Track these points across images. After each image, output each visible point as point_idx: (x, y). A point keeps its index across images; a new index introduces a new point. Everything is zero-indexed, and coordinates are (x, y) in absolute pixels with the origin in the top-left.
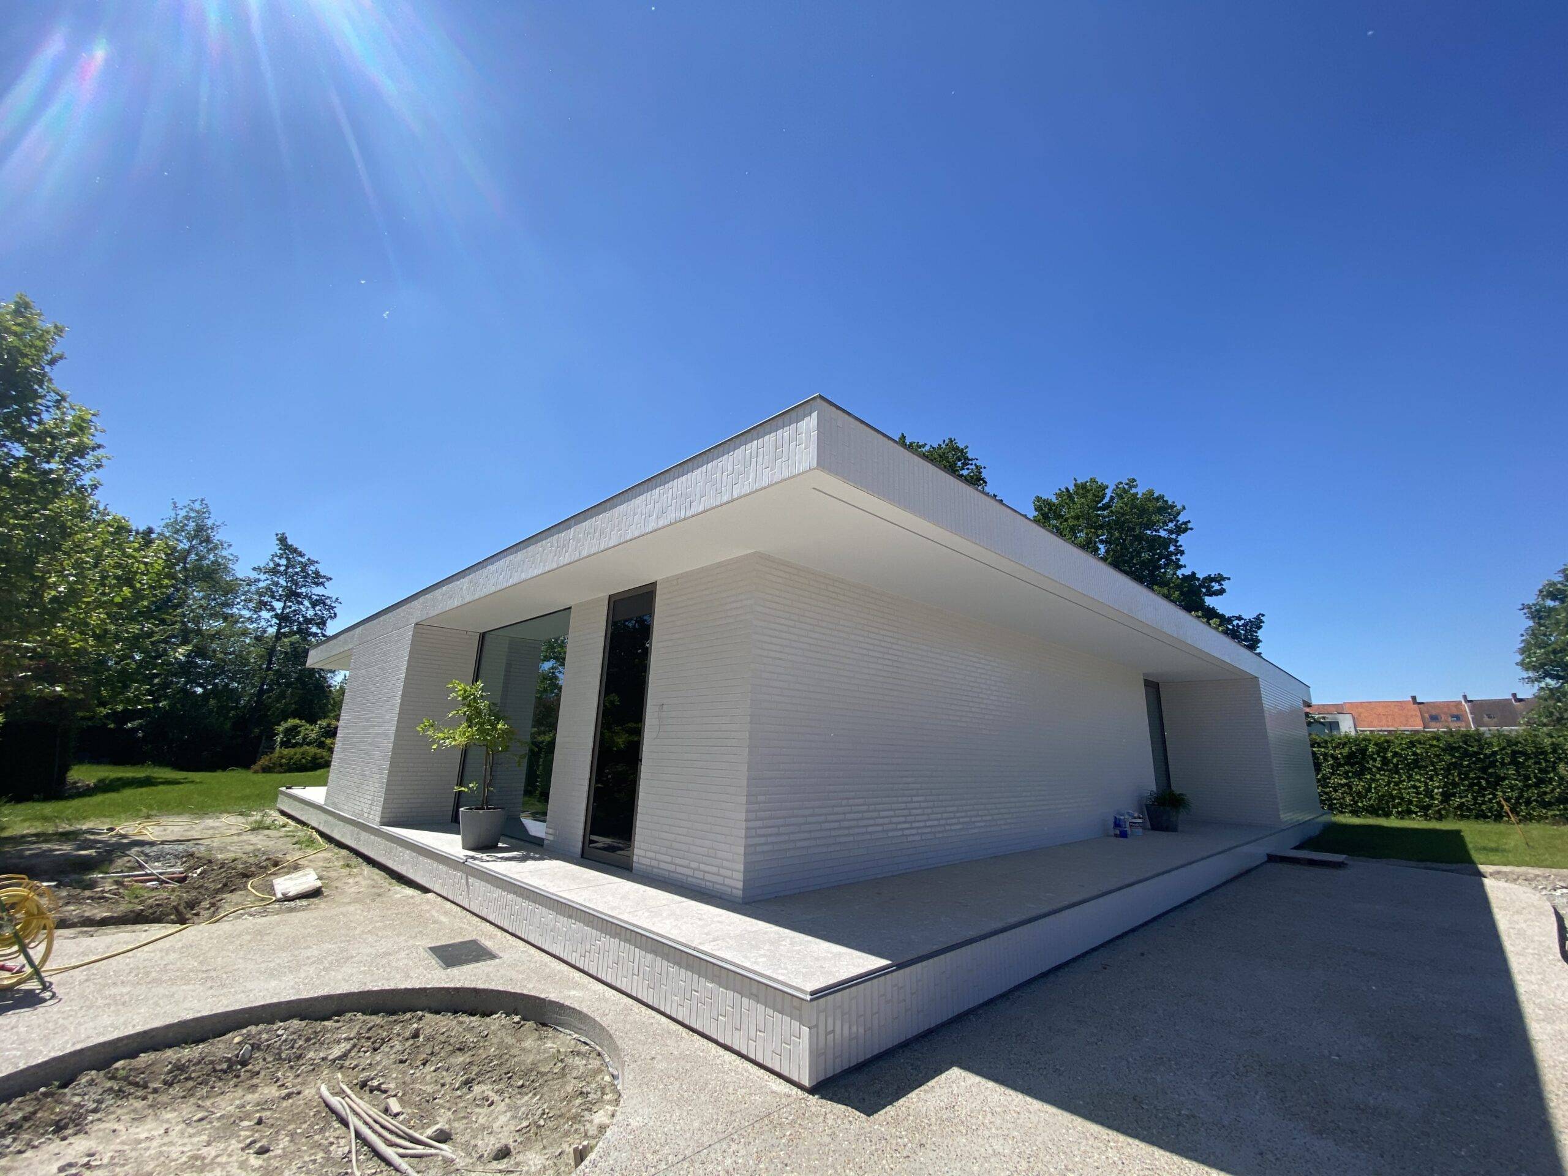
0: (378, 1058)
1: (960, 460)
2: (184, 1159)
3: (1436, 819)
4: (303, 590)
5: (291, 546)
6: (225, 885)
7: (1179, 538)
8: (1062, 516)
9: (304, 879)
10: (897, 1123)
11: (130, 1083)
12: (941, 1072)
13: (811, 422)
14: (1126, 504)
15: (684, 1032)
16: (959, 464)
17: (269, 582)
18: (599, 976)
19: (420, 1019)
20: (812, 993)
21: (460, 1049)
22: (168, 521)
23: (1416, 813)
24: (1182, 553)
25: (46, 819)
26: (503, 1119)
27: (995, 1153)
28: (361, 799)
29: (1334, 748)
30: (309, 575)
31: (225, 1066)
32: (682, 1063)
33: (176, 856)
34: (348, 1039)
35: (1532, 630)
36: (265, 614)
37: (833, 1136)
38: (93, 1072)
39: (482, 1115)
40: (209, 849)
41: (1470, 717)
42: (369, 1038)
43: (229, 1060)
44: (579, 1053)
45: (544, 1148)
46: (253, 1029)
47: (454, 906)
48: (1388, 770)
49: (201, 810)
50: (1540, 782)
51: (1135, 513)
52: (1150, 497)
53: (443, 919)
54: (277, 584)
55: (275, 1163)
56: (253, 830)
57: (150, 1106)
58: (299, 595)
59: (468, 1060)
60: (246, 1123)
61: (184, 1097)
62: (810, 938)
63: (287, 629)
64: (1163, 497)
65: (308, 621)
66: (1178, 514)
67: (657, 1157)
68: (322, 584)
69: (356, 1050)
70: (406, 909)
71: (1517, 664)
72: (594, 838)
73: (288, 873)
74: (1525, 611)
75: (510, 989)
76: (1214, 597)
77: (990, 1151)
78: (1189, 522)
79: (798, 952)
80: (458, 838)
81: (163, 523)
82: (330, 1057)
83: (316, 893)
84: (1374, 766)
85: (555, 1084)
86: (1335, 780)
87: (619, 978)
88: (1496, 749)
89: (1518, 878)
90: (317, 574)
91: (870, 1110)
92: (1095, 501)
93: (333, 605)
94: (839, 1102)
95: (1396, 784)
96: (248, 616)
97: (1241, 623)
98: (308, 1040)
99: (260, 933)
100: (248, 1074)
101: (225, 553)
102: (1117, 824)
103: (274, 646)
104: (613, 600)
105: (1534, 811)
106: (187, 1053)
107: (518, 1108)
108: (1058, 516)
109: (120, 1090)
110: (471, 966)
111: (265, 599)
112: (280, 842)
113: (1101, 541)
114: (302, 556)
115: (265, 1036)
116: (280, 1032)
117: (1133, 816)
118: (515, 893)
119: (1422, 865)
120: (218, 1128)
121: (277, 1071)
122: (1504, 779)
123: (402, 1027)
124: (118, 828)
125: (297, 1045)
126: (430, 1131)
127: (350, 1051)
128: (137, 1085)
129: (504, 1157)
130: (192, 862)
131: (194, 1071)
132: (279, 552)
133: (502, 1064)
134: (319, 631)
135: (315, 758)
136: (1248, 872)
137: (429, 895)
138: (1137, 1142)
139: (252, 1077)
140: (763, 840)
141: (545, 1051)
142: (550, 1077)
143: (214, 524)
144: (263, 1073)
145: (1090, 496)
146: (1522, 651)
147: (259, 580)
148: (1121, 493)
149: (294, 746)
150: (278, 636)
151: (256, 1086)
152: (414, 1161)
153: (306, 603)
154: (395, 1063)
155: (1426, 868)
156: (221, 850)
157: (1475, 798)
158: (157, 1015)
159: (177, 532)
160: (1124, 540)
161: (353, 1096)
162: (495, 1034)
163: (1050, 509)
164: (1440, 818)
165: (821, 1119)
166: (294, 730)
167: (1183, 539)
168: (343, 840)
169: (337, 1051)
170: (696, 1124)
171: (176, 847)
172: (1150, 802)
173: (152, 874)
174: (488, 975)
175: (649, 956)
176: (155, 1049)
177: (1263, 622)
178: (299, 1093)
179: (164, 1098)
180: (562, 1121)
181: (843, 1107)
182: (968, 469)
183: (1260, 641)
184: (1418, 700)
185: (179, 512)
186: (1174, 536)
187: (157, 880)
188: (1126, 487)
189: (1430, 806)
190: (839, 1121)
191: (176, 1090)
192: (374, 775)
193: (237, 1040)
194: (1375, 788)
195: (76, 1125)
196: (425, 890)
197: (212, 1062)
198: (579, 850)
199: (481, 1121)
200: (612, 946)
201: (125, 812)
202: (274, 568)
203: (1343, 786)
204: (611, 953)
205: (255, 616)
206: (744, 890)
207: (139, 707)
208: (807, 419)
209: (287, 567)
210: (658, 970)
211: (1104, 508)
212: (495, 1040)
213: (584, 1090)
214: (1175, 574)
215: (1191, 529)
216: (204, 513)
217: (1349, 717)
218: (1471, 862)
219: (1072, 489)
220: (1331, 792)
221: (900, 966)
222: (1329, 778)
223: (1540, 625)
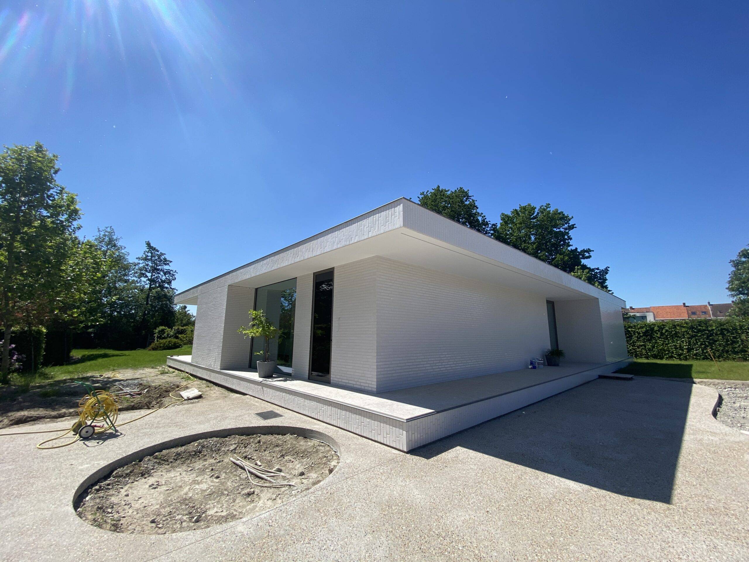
0: (247, 449)
1: (465, 197)
2: (190, 481)
3: (684, 360)
4: (160, 267)
5: (152, 247)
6: (160, 395)
7: (570, 232)
8: (514, 222)
9: (193, 392)
10: (437, 461)
11: (162, 460)
12: (453, 448)
13: (400, 208)
14: (545, 216)
15: (359, 437)
16: (465, 199)
17: (144, 264)
18: (324, 421)
19: (260, 437)
20: (406, 420)
21: (277, 446)
22: (96, 237)
23: (675, 357)
24: (571, 239)
25: (70, 372)
26: (298, 466)
27: (471, 468)
28: (210, 360)
29: (639, 329)
30: (162, 260)
31: (194, 453)
32: (360, 446)
33: (135, 385)
34: (235, 444)
35: (734, 272)
36: (143, 279)
37: (416, 464)
38: (149, 457)
39: (290, 465)
40: (148, 382)
41: (711, 312)
42: (242, 443)
43: (195, 451)
44: (321, 446)
45: (316, 472)
46: (201, 441)
47: (259, 400)
48: (663, 338)
49: (135, 366)
50: (733, 342)
51: (549, 220)
52: (556, 213)
53: (256, 404)
54: (148, 265)
55: (223, 481)
56: (161, 374)
57: (171, 467)
58: (158, 270)
59: (281, 449)
60: (208, 470)
61: (182, 464)
62: (404, 404)
63: (154, 286)
64: (563, 212)
65: (163, 282)
66: (570, 220)
67: (357, 470)
68: (168, 264)
69: (238, 447)
70: (240, 401)
71: (726, 288)
72: (313, 372)
73: (185, 390)
74: (732, 263)
75: (291, 426)
76: (586, 260)
77: (470, 468)
78: (575, 224)
79: (400, 408)
80: (257, 374)
81: (94, 238)
82: (230, 450)
83: (200, 397)
84: (657, 336)
85: (315, 455)
86: (639, 343)
87: (332, 421)
88: (714, 328)
89: (710, 384)
90: (165, 260)
91: (428, 457)
92: (529, 215)
93: (174, 274)
94: (417, 456)
95: (667, 344)
96: (136, 280)
97: (598, 271)
98: (221, 444)
99: (187, 410)
100: (203, 456)
101: (123, 251)
102: (532, 363)
103: (149, 294)
104: (315, 274)
105: (730, 355)
106: (180, 449)
107: (303, 463)
108: (513, 223)
109: (159, 462)
110: (274, 419)
111: (143, 272)
112: (176, 378)
113: (533, 234)
114: (158, 251)
115: (205, 443)
116: (210, 442)
117: (539, 359)
118: (286, 393)
119: (668, 379)
120: (198, 472)
121: (212, 454)
122: (716, 341)
123: (253, 440)
124: (104, 375)
125: (217, 446)
126: (274, 469)
127: (236, 448)
128: (164, 460)
129: (303, 475)
130: (142, 387)
131: (183, 455)
132: (147, 250)
133: (293, 450)
134: (168, 286)
135: (175, 343)
136: (588, 382)
137: (247, 396)
138: (521, 466)
139: (204, 457)
140: (382, 370)
141: (308, 445)
142: (312, 453)
143: (117, 238)
144: (207, 455)
145: (527, 212)
146: (729, 282)
147: (139, 263)
148: (542, 210)
149: (164, 338)
150: (150, 289)
151: (206, 459)
152: (272, 478)
153: (162, 273)
154: (254, 451)
155: (670, 380)
156: (153, 382)
157: (703, 350)
158: (165, 437)
159: (101, 242)
160: (543, 234)
161: (243, 461)
162: (289, 441)
163: (508, 220)
164: (686, 359)
165: (411, 460)
166: (163, 331)
167: (571, 233)
168: (203, 377)
169: (232, 448)
170: (369, 462)
171: (134, 381)
172: (547, 354)
173: (127, 392)
174: (281, 422)
175: (344, 412)
176: (168, 449)
177: (608, 271)
178: (223, 461)
179: (175, 464)
180: (320, 465)
181: (419, 457)
182: (469, 201)
183: (607, 280)
184: (686, 305)
185: (101, 233)
186: (567, 231)
187: (130, 394)
188: (545, 208)
189: (681, 354)
190: (418, 461)
191: (178, 462)
192: (215, 350)
193: (196, 444)
194: (656, 346)
195: (148, 474)
196: (246, 394)
197: (189, 452)
198: (307, 377)
199: (290, 467)
200: (329, 409)
201: (103, 368)
202: (145, 258)
203: (642, 346)
204: (328, 412)
205: (139, 280)
206: (377, 388)
207: (98, 323)
208: (399, 207)
209: (152, 257)
210: (347, 416)
211: (533, 218)
212: (289, 443)
213: (326, 456)
214: (567, 249)
215: (576, 227)
216: (112, 233)
217: (652, 313)
218: (691, 378)
219: (518, 209)
220: (636, 348)
221: (438, 412)
222: (636, 342)
223: (738, 270)
